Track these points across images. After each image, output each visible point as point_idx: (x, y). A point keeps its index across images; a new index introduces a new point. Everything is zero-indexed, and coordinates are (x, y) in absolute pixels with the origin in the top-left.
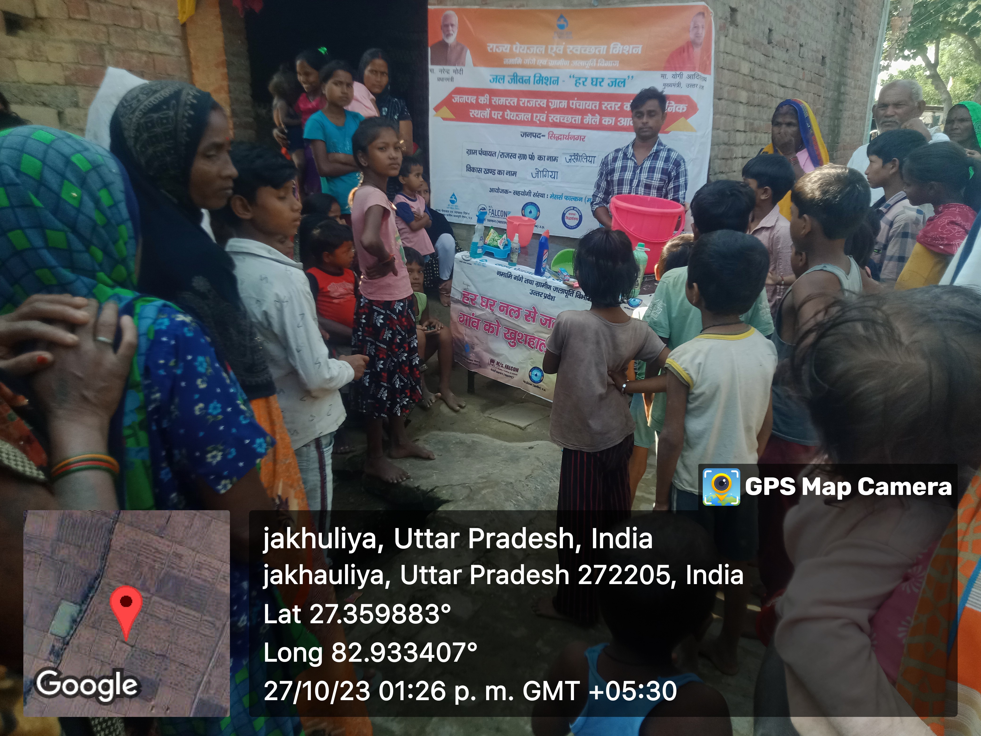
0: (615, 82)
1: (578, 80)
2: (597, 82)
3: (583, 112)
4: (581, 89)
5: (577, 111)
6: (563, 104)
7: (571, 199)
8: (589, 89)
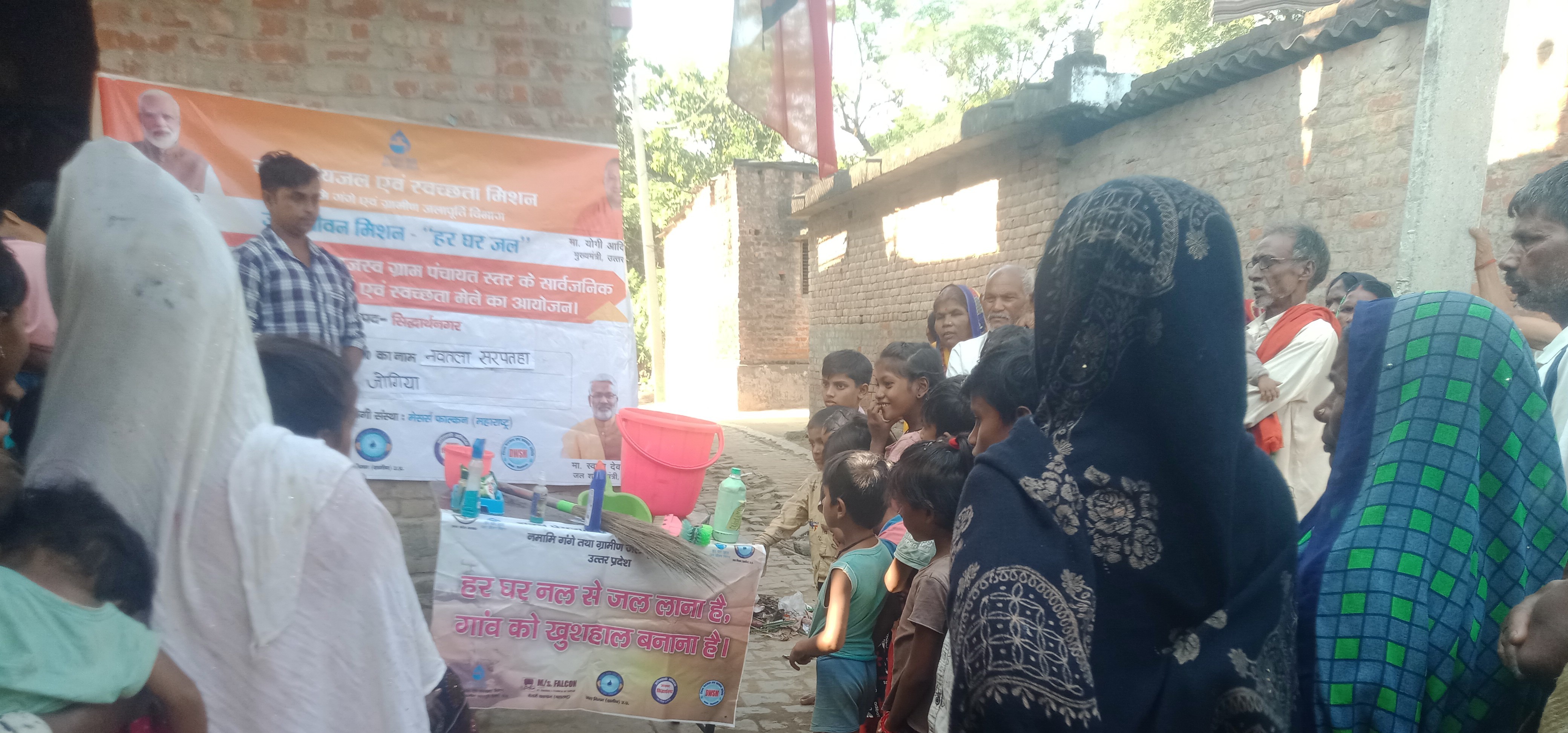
0: (500, 244)
1: (438, 235)
2: (472, 240)
3: (454, 286)
4: (445, 249)
5: (441, 283)
6: (415, 271)
7: (447, 421)
8: (459, 250)
